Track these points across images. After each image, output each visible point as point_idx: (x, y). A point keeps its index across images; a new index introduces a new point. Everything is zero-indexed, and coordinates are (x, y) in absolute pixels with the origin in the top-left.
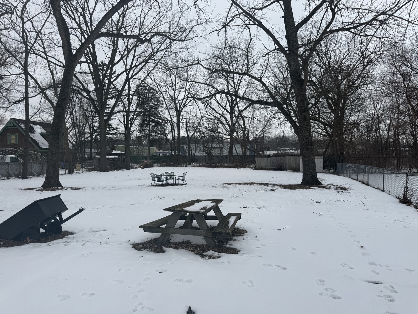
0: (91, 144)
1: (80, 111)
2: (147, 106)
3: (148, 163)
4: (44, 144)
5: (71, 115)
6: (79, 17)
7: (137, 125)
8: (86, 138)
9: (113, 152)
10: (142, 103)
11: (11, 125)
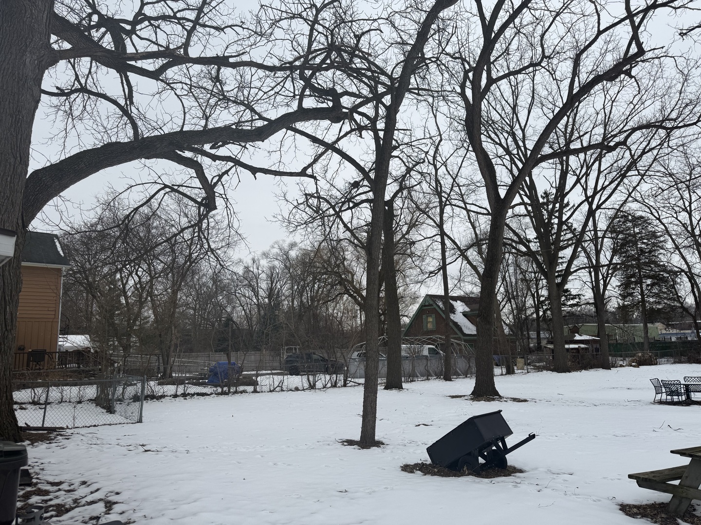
0: (538, 325)
1: (516, 273)
2: (634, 250)
3: (647, 356)
4: (469, 328)
5: (503, 281)
6: (506, 140)
7: (617, 286)
8: (529, 315)
9: (575, 338)
10: (623, 245)
11: (427, 304)
